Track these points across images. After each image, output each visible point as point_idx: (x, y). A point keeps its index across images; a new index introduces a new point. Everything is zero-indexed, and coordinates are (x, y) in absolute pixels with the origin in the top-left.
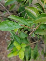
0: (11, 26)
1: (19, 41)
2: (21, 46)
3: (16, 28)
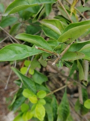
1: (32, 87)
2: (38, 96)
3: (29, 55)
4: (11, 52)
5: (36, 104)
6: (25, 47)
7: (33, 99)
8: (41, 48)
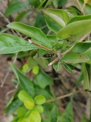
0: (12, 46)
1: (30, 89)
2: (35, 101)
3: (21, 49)
4: (1, 43)
5: (32, 110)
7: (29, 104)
8: (36, 42)
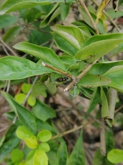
0: (20, 71)
1: (31, 124)
2: (39, 138)
3: (31, 73)
4: (5, 67)
6: (27, 62)
7: (30, 142)
8: (49, 65)
